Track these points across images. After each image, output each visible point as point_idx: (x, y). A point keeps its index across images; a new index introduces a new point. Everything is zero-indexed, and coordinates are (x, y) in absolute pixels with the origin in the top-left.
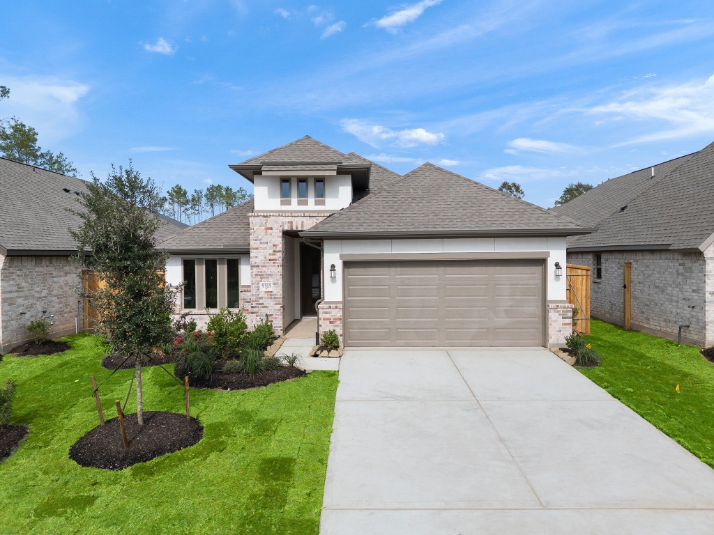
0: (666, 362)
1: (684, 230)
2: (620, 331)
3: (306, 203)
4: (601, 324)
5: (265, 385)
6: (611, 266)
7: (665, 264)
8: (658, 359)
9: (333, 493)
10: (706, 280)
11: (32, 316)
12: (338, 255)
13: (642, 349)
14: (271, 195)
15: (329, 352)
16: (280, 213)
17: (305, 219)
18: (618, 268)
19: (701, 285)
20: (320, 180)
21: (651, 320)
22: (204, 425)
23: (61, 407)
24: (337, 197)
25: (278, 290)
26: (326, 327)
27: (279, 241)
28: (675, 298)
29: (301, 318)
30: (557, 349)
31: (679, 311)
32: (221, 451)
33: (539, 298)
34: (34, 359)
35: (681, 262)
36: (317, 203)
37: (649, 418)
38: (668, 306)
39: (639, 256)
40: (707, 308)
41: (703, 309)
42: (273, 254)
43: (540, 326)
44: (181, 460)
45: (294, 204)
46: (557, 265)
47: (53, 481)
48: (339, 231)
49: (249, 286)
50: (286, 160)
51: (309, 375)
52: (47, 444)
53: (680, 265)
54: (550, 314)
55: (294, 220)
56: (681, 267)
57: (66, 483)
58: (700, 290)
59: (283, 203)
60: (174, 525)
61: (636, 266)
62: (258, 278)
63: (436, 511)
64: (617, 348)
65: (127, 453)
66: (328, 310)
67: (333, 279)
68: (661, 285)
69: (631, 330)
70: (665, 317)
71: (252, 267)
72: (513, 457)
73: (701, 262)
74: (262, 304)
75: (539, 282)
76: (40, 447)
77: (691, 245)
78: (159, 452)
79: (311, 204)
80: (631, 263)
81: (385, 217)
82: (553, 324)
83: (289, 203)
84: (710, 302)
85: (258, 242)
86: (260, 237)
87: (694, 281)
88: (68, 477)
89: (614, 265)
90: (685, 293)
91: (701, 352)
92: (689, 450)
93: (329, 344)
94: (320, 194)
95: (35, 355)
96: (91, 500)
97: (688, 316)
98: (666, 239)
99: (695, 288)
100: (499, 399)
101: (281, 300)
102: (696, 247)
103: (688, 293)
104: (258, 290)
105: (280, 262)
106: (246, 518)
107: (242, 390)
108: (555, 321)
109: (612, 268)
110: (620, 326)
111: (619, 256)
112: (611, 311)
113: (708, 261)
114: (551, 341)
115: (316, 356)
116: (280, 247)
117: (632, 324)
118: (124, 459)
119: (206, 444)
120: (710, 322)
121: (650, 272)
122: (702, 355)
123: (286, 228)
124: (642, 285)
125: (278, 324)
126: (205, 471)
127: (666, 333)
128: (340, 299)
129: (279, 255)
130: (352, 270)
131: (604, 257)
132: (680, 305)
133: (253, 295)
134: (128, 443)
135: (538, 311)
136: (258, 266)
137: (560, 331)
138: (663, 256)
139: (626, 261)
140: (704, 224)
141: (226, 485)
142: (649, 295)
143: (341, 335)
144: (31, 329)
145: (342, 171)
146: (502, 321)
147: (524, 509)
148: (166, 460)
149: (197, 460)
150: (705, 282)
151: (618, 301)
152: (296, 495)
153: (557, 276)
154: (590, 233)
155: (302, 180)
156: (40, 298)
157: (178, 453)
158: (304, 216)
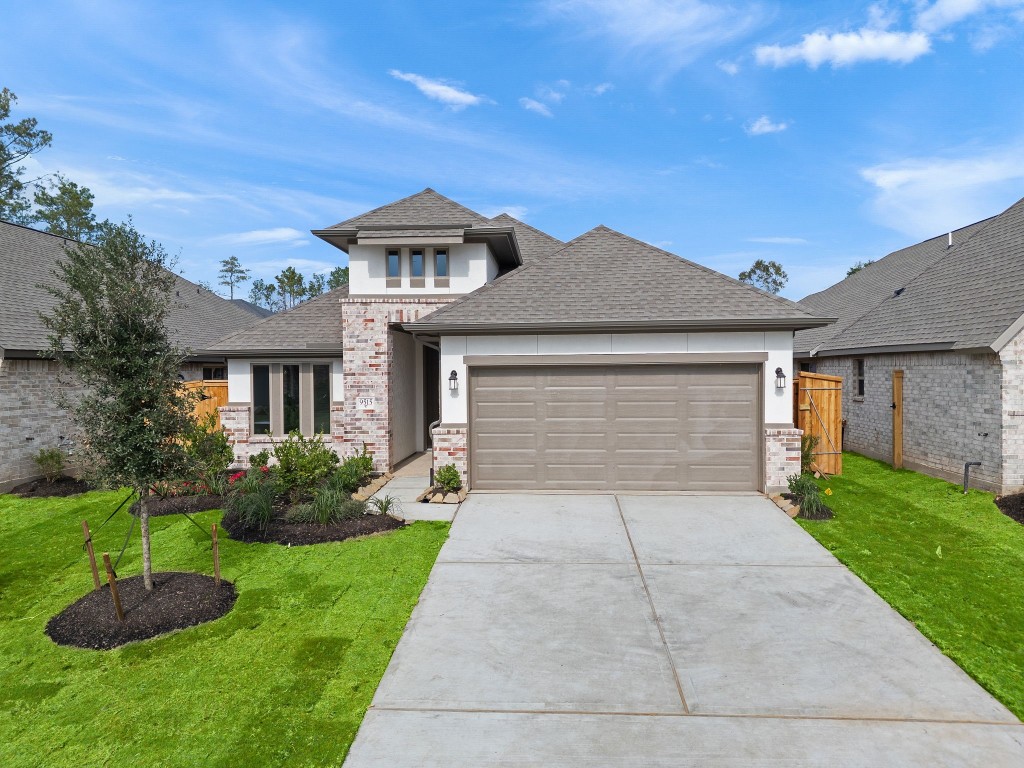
0: (942, 515)
1: (974, 321)
2: (886, 472)
3: (422, 284)
5: (341, 540)
6: (877, 376)
7: (948, 372)
8: (930, 511)
9: (389, 689)
10: (1004, 393)
11: (43, 444)
12: (460, 358)
13: (910, 498)
14: (373, 273)
15: (445, 495)
16: (385, 299)
17: (420, 307)
18: (887, 380)
19: (996, 402)
20: (441, 251)
21: (930, 455)
22: (240, 593)
23: (55, 566)
24: (467, 276)
25: (382, 409)
26: (442, 460)
27: (382, 337)
28: (961, 423)
29: (425, 450)
30: (777, 494)
31: (966, 441)
32: (253, 628)
33: (752, 420)
34: (41, 502)
35: (970, 368)
36: (437, 284)
37: (883, 593)
38: (951, 434)
39: (914, 361)
40: (1004, 436)
41: (999, 438)
42: (375, 358)
43: (754, 461)
44: (194, 638)
45: (406, 287)
46: (779, 372)
47: (12, 663)
48: (460, 322)
49: (342, 403)
50: (394, 223)
51: (407, 527)
52: (21, 613)
53: (968, 372)
54: (768, 444)
55: (406, 308)
56: (970, 376)
57: (30, 666)
58: (994, 410)
59: (389, 285)
60: (155, 724)
61: (909, 376)
62: (354, 392)
63: (530, 714)
64: (874, 495)
65: (121, 628)
66: (445, 437)
67: (454, 391)
68: (943, 403)
69: (902, 470)
70: (948, 450)
71: (346, 375)
72: (665, 643)
73: (996, 368)
74: (360, 428)
75: (753, 397)
76: (11, 618)
77: (981, 343)
78: (165, 626)
79: (430, 287)
80: (902, 372)
81: (529, 303)
82: (772, 457)
83: (398, 285)
84: (1010, 427)
85: (355, 340)
86: (357, 333)
87: (987, 396)
88: (34, 658)
89: (880, 375)
90: (974, 414)
91: (995, 502)
92: (930, 638)
93: (447, 484)
94: (442, 272)
95: (44, 496)
96: (53, 690)
97: (979, 448)
98: (949, 334)
99: (987, 406)
100: (671, 563)
101: (386, 423)
102: (987, 345)
103: (979, 415)
104: (354, 408)
105: (384, 368)
106: (256, 718)
107: (307, 546)
108: (775, 454)
109: (878, 379)
110: (888, 464)
111: (887, 361)
112: (876, 443)
113: (1006, 367)
114: (769, 484)
115: (426, 501)
116: (384, 348)
117: (904, 461)
118: (115, 636)
119: (234, 618)
120: (1010, 457)
121: (928, 385)
122: (995, 506)
123: (394, 320)
124: (917, 404)
125: (381, 457)
126: (220, 654)
127: (950, 475)
128: (464, 420)
129: (384, 358)
130: (482, 380)
131: (867, 363)
132: (969, 432)
133: (346, 416)
134: (124, 615)
135: (753, 441)
136: (354, 374)
137: (783, 469)
138: (946, 361)
139: (897, 368)
140: (1002, 312)
141: (244, 673)
142: (927, 418)
143: (464, 473)
144: (40, 461)
145: (471, 238)
146: (700, 453)
147: (657, 715)
148: (172, 638)
149: (216, 639)
150: (1001, 398)
151: (885, 427)
152: (336, 689)
153: (779, 389)
155: (417, 251)
156: (55, 417)
157: (191, 629)
158: (419, 303)
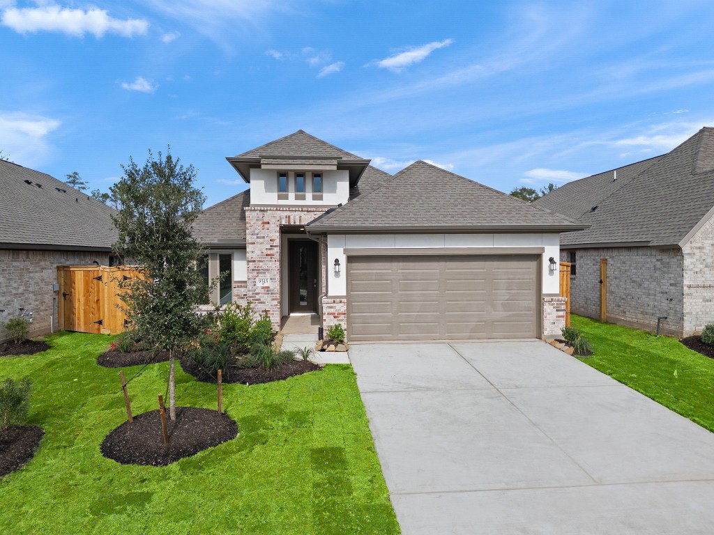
0: (651, 350)
1: (660, 228)
2: (597, 324)
3: (303, 198)
4: (577, 318)
5: (284, 379)
6: (586, 263)
7: (642, 260)
8: (643, 348)
9: (394, 480)
10: (684, 274)
11: (9, 314)
12: (341, 250)
13: (624, 339)
14: (268, 189)
15: (336, 346)
16: (278, 208)
17: (302, 214)
18: (594, 265)
19: (678, 279)
20: (317, 175)
21: (627, 313)
22: (236, 419)
23: (72, 407)
24: (335, 192)
25: (275, 286)
26: (329, 322)
27: (276, 235)
28: (652, 292)
29: (289, 314)
30: (552, 340)
31: (656, 304)
32: (264, 444)
33: (533, 291)
34: (16, 359)
35: (659, 257)
36: (314, 198)
37: (660, 401)
38: (645, 299)
39: (615, 253)
40: (684, 300)
41: (681, 302)
42: (270, 249)
43: (534, 318)
44: (227, 453)
45: (292, 199)
46: (551, 260)
47: (94, 479)
48: (345, 225)
49: (245, 282)
50: (284, 154)
51: (323, 369)
52: (71, 444)
53: (658, 260)
54: (545, 307)
55: (292, 215)
56: (659, 263)
57: (111, 481)
58: (678, 284)
59: (280, 198)
60: (246, 516)
61: (612, 262)
62: (255, 274)
63: (500, 492)
65: (168, 449)
66: (332, 305)
67: (337, 273)
68: (638, 280)
69: (607, 322)
70: (642, 310)
71: (248, 262)
72: (551, 440)
73: (679, 257)
74: (259, 300)
75: (534, 276)
76: (65, 447)
77: (670, 241)
78: (201, 446)
79: (309, 200)
80: (606, 260)
81: (388, 212)
82: (548, 316)
83: (286, 198)
84: (688, 294)
85: (255, 237)
86: (257, 232)
87: (672, 275)
88: (110, 475)
89: (589, 262)
90: (663, 287)
91: (680, 341)
92: (706, 427)
93: (335, 339)
94: (318, 189)
95: (16, 354)
96: (147, 497)
97: (666, 308)
98: (644, 236)
99: (672, 282)
100: (517, 387)
101: (278, 296)
102: (675, 243)
103: (666, 287)
104: (255, 285)
105: (277, 256)
106: (318, 505)
107: (262, 385)
108: (549, 314)
109: (587, 264)
110: (597, 319)
111: (594, 253)
112: (586, 305)
113: (686, 257)
114: (546, 333)
115: (323, 350)
116: (277, 242)
117: (608, 317)
118: (166, 455)
119: (246, 437)
120: (688, 313)
121: (627, 268)
122: (681, 344)
123: (284, 223)
124: (618, 280)
125: (275, 319)
126: (256, 463)
127: (643, 325)
128: (344, 293)
129: (277, 250)
130: (355, 265)
131: (578, 254)
132: (658, 298)
133: (249, 291)
134: (168, 438)
135: (533, 304)
136: (254, 261)
137: (554, 323)
138: (640, 252)
139: (602, 257)
140: (681, 222)
141: (285, 475)
142: (625, 289)
143: (345, 330)
144: (9, 327)
145: (341, 167)
146: (500, 314)
147: (580, 486)
148: (210, 453)
149: (243, 453)
150: (683, 276)
151: (594, 295)
152: (359, 481)
153: (551, 271)
154: (583, 229)
155: (300, 174)
156: (17, 294)
157: (223, 445)
158: (302, 211)
